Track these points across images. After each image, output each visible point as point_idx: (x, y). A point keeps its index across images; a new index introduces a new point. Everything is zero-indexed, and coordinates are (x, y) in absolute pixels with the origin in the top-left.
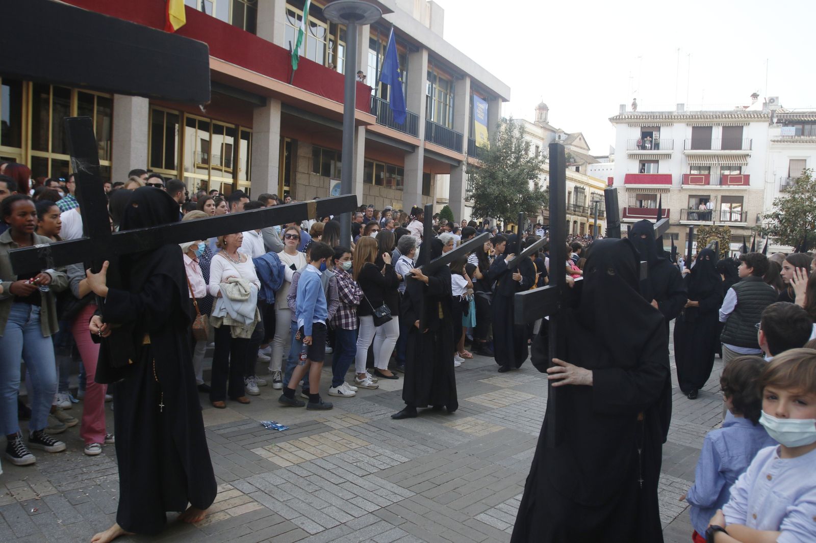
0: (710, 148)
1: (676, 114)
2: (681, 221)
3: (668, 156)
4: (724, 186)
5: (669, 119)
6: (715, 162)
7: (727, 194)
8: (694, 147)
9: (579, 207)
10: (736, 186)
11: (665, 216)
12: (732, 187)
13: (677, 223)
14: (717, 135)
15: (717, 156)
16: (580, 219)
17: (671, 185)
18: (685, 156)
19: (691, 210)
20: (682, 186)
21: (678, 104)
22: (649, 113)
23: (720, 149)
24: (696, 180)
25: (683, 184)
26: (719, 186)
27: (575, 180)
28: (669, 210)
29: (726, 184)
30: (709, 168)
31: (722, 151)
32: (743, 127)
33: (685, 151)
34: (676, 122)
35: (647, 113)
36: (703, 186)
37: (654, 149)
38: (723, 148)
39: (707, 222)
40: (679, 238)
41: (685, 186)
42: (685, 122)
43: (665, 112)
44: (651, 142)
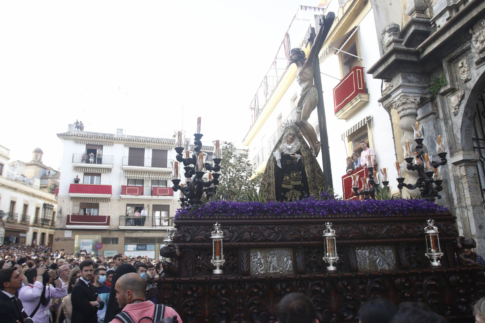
0: (143, 166)
1: (116, 136)
2: (119, 227)
3: (109, 170)
4: (154, 197)
5: (111, 140)
6: (146, 176)
7: (157, 203)
8: (130, 164)
9: (48, 221)
10: (163, 197)
11: (106, 223)
12: (160, 197)
13: (117, 229)
14: (148, 155)
15: (149, 172)
16: (48, 232)
17: (111, 195)
18: (123, 172)
19: (128, 217)
20: (121, 195)
21: (118, 129)
22: (94, 133)
23: (151, 166)
24: (132, 191)
25: (121, 194)
26: (150, 196)
27: (44, 198)
28: (109, 217)
29: (156, 195)
30: (142, 182)
31: (152, 168)
32: (167, 151)
33: (123, 166)
34: (116, 143)
35: (92, 133)
36: (137, 196)
37: (98, 163)
38: (153, 165)
39: (142, 227)
40: (119, 242)
41: (123, 196)
42: (123, 143)
43: (107, 134)
44: (95, 157)
